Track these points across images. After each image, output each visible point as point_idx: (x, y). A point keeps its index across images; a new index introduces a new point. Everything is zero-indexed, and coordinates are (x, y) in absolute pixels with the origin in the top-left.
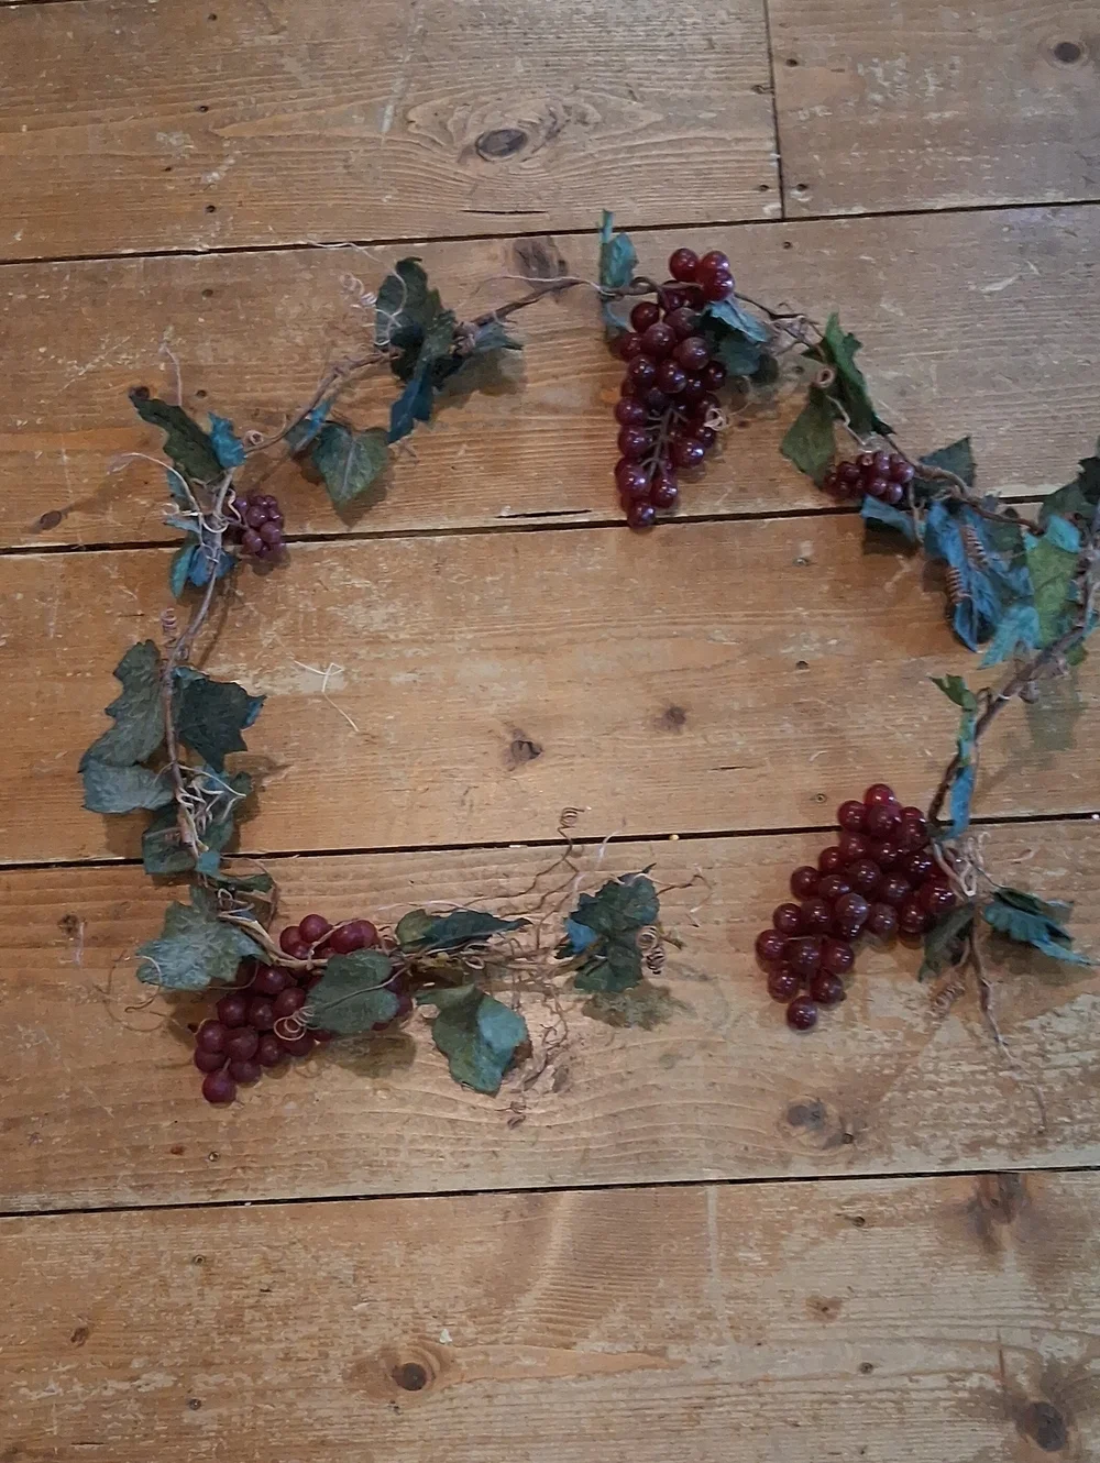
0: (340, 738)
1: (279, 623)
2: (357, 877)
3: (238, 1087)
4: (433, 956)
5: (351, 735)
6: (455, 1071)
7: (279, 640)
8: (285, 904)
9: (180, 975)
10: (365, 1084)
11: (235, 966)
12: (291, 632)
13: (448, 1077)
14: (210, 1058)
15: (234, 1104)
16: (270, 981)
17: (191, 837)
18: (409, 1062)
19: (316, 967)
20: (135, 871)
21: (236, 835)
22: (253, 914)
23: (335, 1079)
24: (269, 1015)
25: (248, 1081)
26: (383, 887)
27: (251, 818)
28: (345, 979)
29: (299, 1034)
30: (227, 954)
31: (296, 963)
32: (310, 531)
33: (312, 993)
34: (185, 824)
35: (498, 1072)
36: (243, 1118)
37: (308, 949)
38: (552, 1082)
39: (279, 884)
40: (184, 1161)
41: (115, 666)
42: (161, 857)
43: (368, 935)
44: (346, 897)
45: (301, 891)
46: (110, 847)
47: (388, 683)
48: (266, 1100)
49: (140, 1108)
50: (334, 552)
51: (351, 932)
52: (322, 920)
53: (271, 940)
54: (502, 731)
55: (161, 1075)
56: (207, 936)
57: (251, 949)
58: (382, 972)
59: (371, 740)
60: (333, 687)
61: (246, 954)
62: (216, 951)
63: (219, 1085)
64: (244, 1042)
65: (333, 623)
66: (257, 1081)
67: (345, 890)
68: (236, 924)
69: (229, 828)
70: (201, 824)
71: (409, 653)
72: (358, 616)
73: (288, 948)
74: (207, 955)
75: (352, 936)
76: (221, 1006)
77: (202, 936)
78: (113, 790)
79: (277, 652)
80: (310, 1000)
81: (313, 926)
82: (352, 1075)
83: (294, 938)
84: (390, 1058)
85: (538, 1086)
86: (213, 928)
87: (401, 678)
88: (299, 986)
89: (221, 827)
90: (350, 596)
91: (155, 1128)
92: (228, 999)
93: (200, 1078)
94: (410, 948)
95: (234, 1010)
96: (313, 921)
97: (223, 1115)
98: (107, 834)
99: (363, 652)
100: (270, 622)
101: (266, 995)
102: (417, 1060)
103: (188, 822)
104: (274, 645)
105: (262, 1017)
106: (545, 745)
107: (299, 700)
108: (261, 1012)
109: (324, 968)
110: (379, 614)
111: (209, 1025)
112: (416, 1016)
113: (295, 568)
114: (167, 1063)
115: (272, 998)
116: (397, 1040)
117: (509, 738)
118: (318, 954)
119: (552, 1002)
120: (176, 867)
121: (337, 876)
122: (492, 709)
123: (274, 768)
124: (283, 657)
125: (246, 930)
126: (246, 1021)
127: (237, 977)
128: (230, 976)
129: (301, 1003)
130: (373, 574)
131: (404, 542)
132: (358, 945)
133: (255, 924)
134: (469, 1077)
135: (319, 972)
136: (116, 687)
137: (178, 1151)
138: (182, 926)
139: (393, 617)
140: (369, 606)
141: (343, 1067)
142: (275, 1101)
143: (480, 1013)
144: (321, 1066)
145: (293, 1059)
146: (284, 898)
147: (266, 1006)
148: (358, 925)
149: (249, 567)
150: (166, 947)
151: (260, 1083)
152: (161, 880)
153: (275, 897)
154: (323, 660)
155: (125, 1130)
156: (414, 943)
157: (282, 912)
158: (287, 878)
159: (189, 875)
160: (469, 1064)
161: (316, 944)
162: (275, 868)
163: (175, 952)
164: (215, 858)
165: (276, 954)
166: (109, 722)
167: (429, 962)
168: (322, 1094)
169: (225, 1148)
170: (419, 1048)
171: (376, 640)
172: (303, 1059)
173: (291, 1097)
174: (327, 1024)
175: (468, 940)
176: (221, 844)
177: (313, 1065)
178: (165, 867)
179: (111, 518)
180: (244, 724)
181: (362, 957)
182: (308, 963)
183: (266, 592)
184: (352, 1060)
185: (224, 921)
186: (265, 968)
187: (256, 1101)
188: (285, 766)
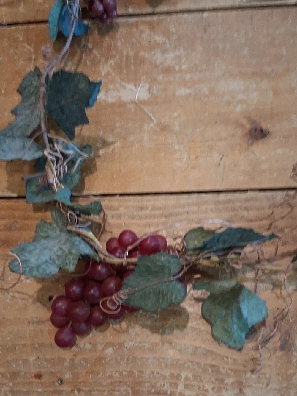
0: (146, 127)
1: (112, 62)
2: (153, 209)
3: (77, 336)
4: (209, 258)
5: (152, 125)
6: (216, 334)
7: (111, 71)
8: (109, 224)
9: (38, 267)
10: (156, 338)
11: (76, 262)
12: (118, 67)
13: (210, 337)
14: (59, 319)
15: (74, 348)
16: (99, 272)
17: (53, 179)
18: (185, 326)
19: (129, 264)
20: (21, 203)
21: (82, 181)
22: (90, 228)
23: (137, 334)
24: (97, 294)
25: (83, 333)
26: (170, 215)
27: (92, 172)
28: (150, 272)
29: (116, 310)
30: (71, 253)
31: (115, 260)
32: (131, 11)
33: (126, 281)
34: (49, 171)
35: (243, 335)
36: (80, 357)
37: (124, 252)
38: (279, 344)
39: (107, 212)
40: (42, 384)
41: (18, 86)
42: (37, 193)
43: (162, 244)
44: (148, 221)
45: (120, 216)
46: (9, 189)
47: (174, 95)
48: (94, 346)
49: (17, 348)
50: (144, 23)
51: (151, 242)
52: (132, 234)
53: (101, 245)
54: (244, 122)
55: (31, 327)
56: (60, 241)
57: (87, 250)
58: (175, 269)
59: (164, 128)
60: (141, 98)
61: (83, 253)
62: (64, 251)
63: (66, 336)
64: (81, 311)
65: (143, 61)
66: (89, 334)
67: (146, 217)
68: (79, 235)
69: (77, 177)
70: (60, 173)
71: (188, 77)
72: (158, 57)
73: (111, 250)
74: (59, 253)
75: (153, 244)
76: (67, 287)
77: (56, 241)
78: (7, 149)
79: (110, 78)
80: (124, 286)
81: (127, 237)
82: (148, 332)
83: (115, 244)
84: (172, 322)
85: (269, 345)
86: (64, 236)
87: (183, 92)
88: (117, 275)
89: (73, 176)
90: (152, 46)
91: (26, 361)
92: (72, 282)
93: (54, 330)
94: (191, 252)
95: (76, 289)
96: (127, 234)
97: (67, 354)
98: (7, 181)
99: (160, 78)
100: (106, 61)
101: (97, 281)
102: (189, 324)
103: (52, 170)
104: (108, 74)
105: (93, 295)
106: (271, 130)
107: (121, 105)
108: (92, 292)
109: (135, 264)
110: (170, 57)
111: (59, 298)
112: (189, 296)
113: (121, 32)
114: (35, 320)
115: (100, 282)
116: (176, 311)
117: (248, 126)
118: (131, 254)
119: (278, 291)
120: (46, 199)
121: (141, 208)
122: (238, 109)
123: (105, 144)
124: (113, 81)
125: (85, 239)
126: (83, 297)
127: (76, 268)
128: (71, 268)
129: (118, 288)
130: (167, 34)
131: (186, 16)
132: (155, 250)
133: (90, 234)
134: (225, 338)
135: (131, 267)
136: (17, 98)
137: (39, 376)
138: (45, 235)
139: (179, 57)
140: (164, 51)
141: (143, 326)
142: (100, 347)
143: (241, 298)
144: (129, 326)
145: (112, 320)
146: (109, 220)
147: (96, 288)
148: (155, 237)
149: (96, 32)
150: (32, 247)
151: (91, 335)
152: (37, 208)
153: (104, 219)
154: (136, 82)
155: (8, 361)
156: (195, 249)
157: (108, 229)
158: (112, 208)
159: (53, 205)
160: (226, 330)
161: (130, 248)
162: (105, 202)
163: (37, 251)
164: (68, 194)
165: (103, 254)
166: (12, 118)
167: (205, 263)
168: (129, 344)
169: (68, 376)
170: (191, 317)
171: (168, 70)
172: (118, 321)
173: (110, 344)
174: (135, 303)
175: (231, 248)
176: (72, 186)
177: (124, 324)
178: (39, 199)
179: (21, 9)
180: (88, 105)
181: (162, 258)
182: (124, 261)
183: (105, 45)
184: (149, 323)
185: (70, 232)
186: (96, 263)
187: (88, 346)
188: (112, 143)
